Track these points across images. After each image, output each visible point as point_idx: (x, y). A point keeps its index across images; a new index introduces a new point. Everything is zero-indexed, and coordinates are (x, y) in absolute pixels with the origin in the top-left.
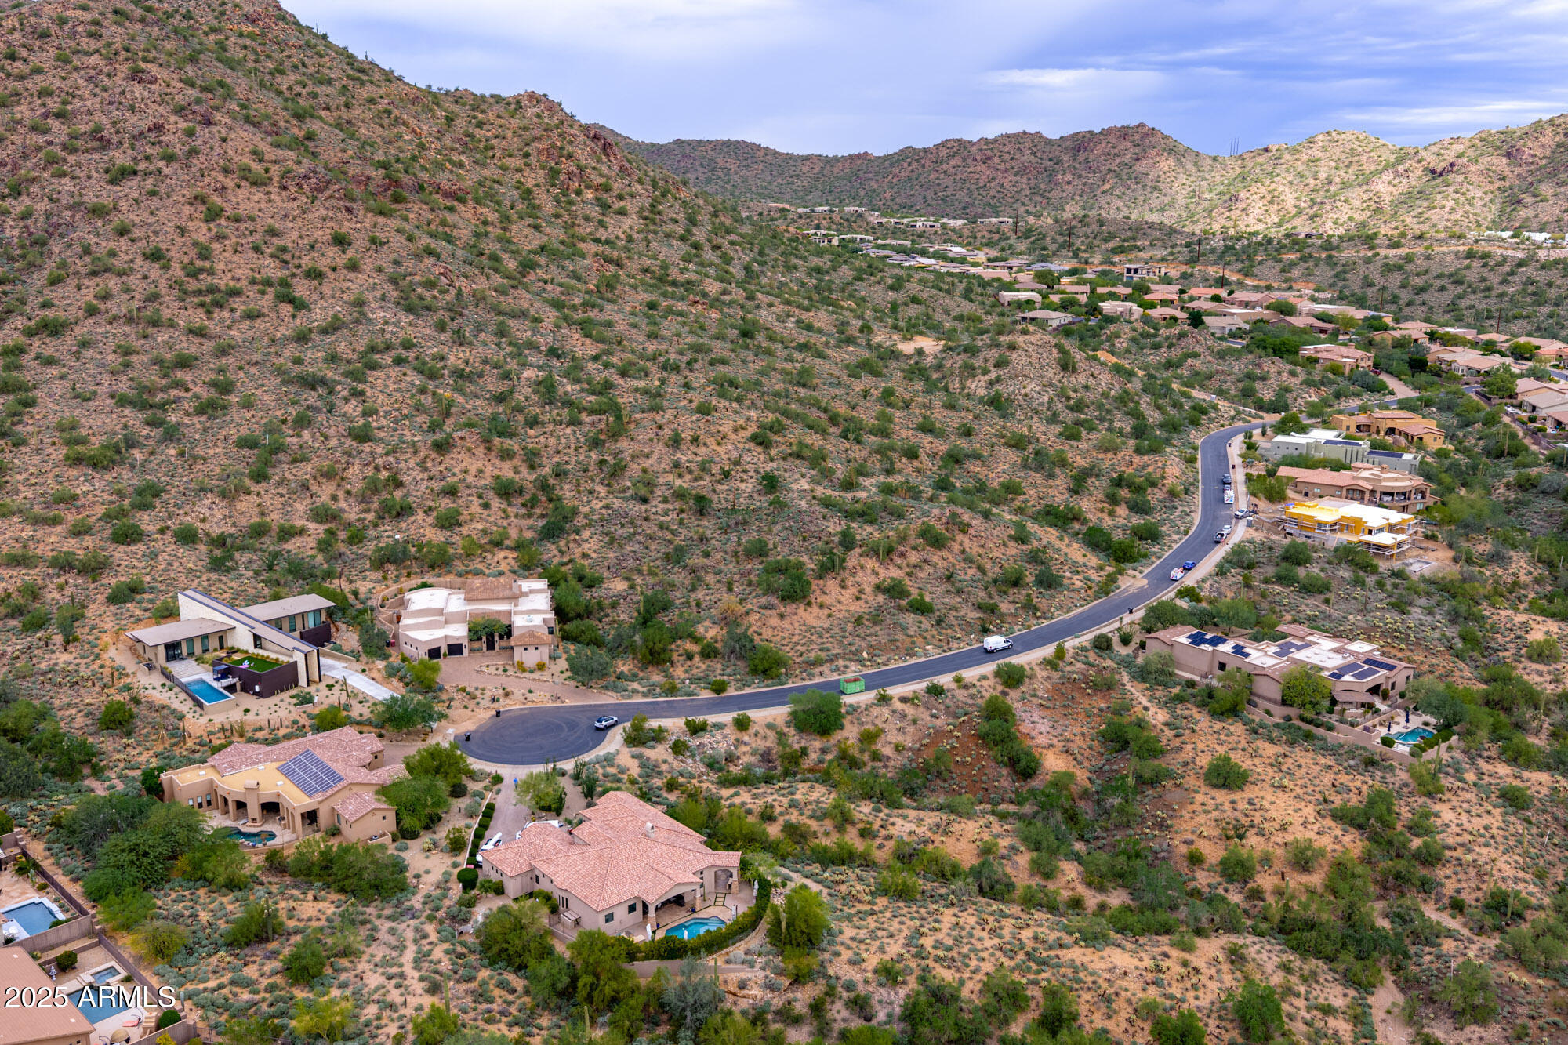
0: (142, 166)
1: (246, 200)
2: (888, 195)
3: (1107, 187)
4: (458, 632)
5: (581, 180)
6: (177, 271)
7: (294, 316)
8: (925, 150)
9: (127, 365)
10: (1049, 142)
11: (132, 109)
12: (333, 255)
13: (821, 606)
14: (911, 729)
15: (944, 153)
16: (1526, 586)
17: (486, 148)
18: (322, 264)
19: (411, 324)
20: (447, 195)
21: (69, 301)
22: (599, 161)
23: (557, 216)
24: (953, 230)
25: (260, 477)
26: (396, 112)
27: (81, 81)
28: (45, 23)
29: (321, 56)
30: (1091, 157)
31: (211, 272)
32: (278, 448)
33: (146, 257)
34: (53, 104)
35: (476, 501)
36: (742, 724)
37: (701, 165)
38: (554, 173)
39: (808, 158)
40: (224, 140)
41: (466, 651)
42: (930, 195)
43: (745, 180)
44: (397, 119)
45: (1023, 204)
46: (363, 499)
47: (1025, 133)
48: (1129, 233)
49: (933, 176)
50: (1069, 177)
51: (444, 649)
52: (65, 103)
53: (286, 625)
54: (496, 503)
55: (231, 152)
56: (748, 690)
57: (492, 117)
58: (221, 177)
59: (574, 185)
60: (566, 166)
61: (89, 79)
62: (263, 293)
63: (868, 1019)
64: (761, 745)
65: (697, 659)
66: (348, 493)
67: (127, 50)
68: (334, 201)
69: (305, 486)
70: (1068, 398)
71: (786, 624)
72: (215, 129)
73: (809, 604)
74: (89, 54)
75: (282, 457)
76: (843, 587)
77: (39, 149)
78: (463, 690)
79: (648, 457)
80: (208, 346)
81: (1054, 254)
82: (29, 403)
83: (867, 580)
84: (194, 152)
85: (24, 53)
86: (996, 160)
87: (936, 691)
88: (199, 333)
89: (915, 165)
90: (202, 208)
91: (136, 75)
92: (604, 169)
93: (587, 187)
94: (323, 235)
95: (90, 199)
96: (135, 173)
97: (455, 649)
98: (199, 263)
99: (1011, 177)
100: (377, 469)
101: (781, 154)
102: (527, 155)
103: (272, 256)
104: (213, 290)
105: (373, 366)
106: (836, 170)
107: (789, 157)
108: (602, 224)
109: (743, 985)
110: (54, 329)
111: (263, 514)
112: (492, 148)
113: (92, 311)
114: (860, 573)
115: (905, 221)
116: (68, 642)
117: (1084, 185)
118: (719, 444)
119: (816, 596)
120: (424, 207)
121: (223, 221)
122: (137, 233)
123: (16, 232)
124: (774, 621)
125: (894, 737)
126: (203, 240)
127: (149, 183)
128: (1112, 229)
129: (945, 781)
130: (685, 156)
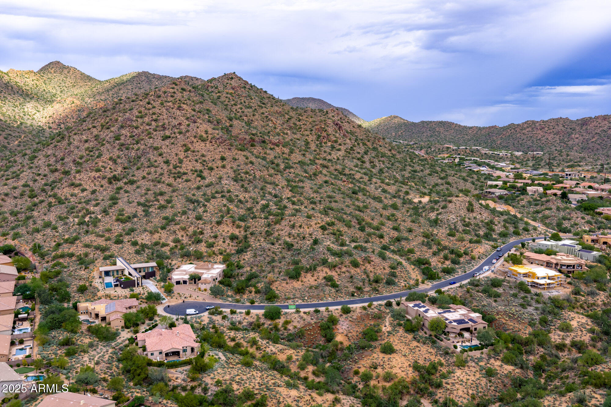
0: (173, 135)
1: (199, 146)
2: (499, 142)
3: (594, 140)
4: (186, 277)
5: (328, 139)
6: (171, 167)
7: (200, 181)
8: (518, 125)
9: (146, 194)
10: (571, 122)
11: (175, 119)
12: (220, 163)
13: (302, 282)
14: (302, 322)
15: (525, 126)
16: (598, 306)
17: (299, 128)
18: (214, 166)
19: (233, 185)
20: (273, 144)
21: (139, 174)
22: (336, 132)
23: (315, 151)
24: (516, 157)
25: (163, 228)
26: (270, 117)
27: (164, 110)
28: (161, 93)
29: (252, 99)
30: (589, 128)
31: (181, 167)
32: (173, 220)
33: (164, 162)
34: (154, 117)
35: (222, 240)
36: (248, 313)
37: (430, 130)
38: (319, 136)
39: (472, 128)
40: (198, 128)
41: (188, 283)
42: (516, 142)
43: (446, 136)
44: (269, 119)
45: (555, 146)
46: (190, 237)
47: (561, 118)
48: (579, 160)
49: (518, 135)
50: (577, 136)
51: (182, 282)
52: (158, 117)
53: (138, 270)
54: (228, 241)
55: (199, 131)
56: (262, 304)
57: (304, 118)
58: (193, 139)
59: (324, 141)
60: (324, 134)
61: (167, 109)
62: (193, 174)
63: (205, 394)
64: (251, 320)
65: (253, 293)
66: (187, 235)
67: (180, 101)
68: (225, 146)
69: (175, 232)
70: (465, 221)
71: (287, 286)
72: (196, 124)
73: (298, 280)
74: (169, 102)
75: (173, 223)
76: (312, 276)
77: (147, 130)
78: (179, 294)
79: (282, 230)
80: (171, 189)
81: (542, 167)
82: (115, 204)
83: (322, 275)
84: (188, 131)
85: (152, 102)
86: (546, 129)
87: (317, 311)
88: (169, 185)
89: (513, 130)
90: (185, 148)
91: (179, 108)
92: (337, 135)
93: (329, 141)
94: (218, 157)
95: (155, 145)
96: (170, 137)
97: (185, 282)
98: (178, 165)
99: (552, 135)
100: (198, 228)
101: (461, 126)
102: (312, 130)
103: (200, 163)
104: (179, 172)
105: (214, 197)
106: (482, 132)
107: (465, 127)
108: (330, 154)
109: (177, 378)
110: (132, 182)
111: (160, 239)
112: (301, 128)
113: (144, 178)
114: (321, 272)
115: (496, 153)
116: (85, 268)
117: (584, 139)
118: (308, 228)
119: (302, 278)
120: (261, 148)
121: (189, 152)
122: (164, 155)
123: (134, 154)
124: (284, 285)
125: (295, 324)
126: (182, 158)
127: (172, 141)
128: (572, 158)
129: (301, 339)
130: (423, 127)
